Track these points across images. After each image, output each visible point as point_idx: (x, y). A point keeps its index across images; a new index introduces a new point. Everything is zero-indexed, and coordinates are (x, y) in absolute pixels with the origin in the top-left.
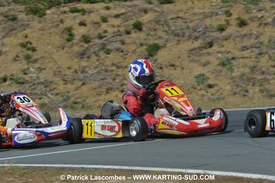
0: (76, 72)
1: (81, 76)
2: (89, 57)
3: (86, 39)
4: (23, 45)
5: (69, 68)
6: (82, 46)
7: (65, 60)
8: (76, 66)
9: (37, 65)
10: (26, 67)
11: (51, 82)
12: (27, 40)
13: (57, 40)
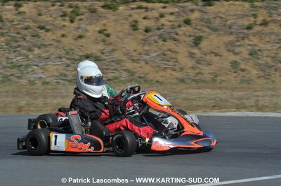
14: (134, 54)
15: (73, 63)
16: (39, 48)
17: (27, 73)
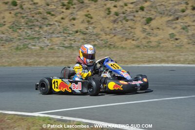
0: (111, 30)
1: (114, 32)
2: (117, 23)
3: (117, 14)
4: (86, 16)
5: (108, 28)
6: (115, 17)
7: (106, 23)
8: (111, 27)
9: (93, 25)
10: (87, 26)
11: (99, 34)
12: (88, 13)
13: (103, 14)
14: (107, 30)
15: (69, 36)
16: (47, 26)
17: (39, 43)
